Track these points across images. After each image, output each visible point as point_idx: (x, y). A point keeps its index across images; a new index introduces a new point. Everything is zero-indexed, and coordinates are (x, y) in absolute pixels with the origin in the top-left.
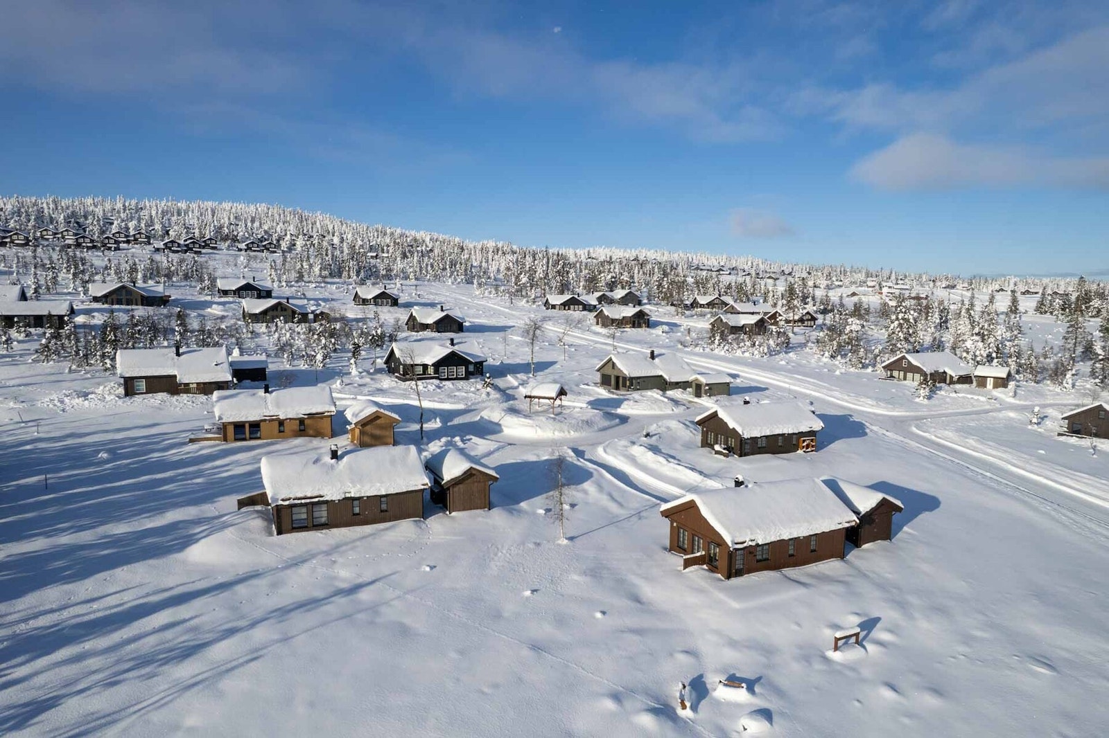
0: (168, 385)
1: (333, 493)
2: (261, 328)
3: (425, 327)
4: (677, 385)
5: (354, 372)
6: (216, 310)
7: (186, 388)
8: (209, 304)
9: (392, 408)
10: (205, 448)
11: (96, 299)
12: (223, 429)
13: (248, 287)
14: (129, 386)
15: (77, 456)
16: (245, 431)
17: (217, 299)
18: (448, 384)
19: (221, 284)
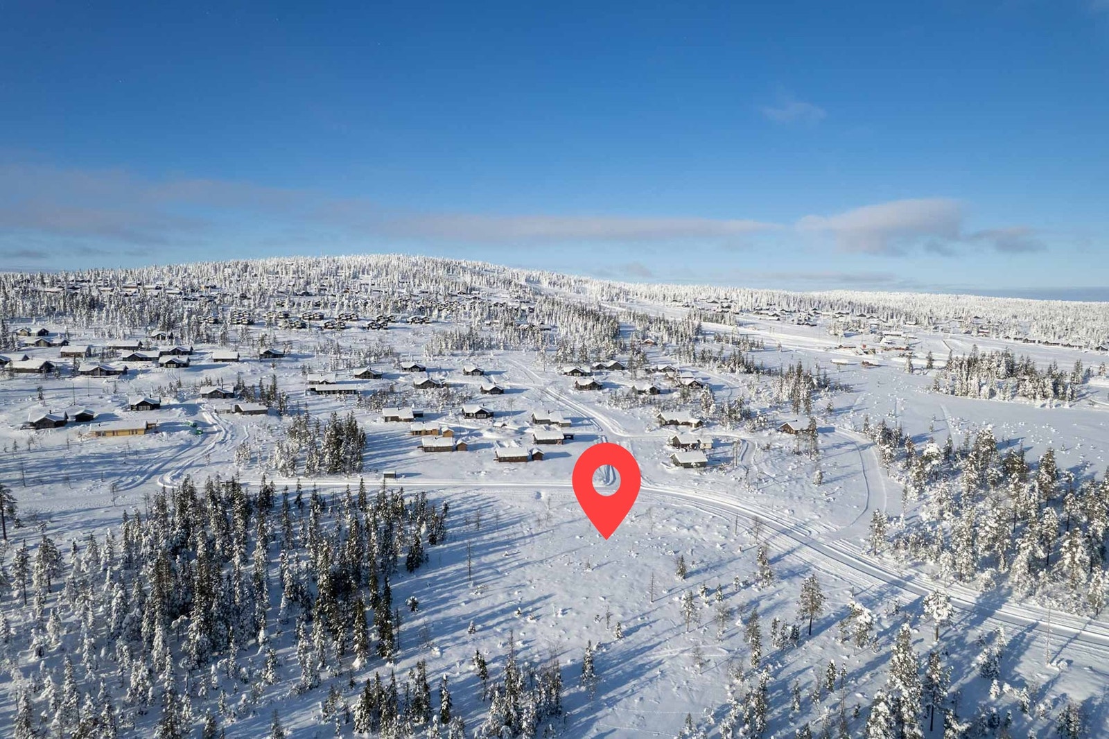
0: (396, 419)
1: (435, 446)
2: (421, 391)
3: (486, 392)
4: (553, 423)
5: (450, 414)
6: (401, 379)
7: (401, 420)
8: (398, 376)
9: (453, 428)
10: (407, 436)
11: (356, 376)
12: (413, 432)
13: (415, 367)
14: (386, 419)
15: (380, 437)
16: (418, 433)
17: (402, 373)
18: (479, 420)
19: (404, 365)
